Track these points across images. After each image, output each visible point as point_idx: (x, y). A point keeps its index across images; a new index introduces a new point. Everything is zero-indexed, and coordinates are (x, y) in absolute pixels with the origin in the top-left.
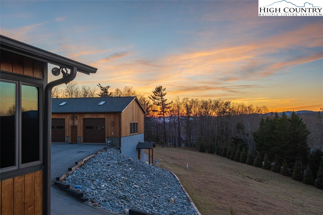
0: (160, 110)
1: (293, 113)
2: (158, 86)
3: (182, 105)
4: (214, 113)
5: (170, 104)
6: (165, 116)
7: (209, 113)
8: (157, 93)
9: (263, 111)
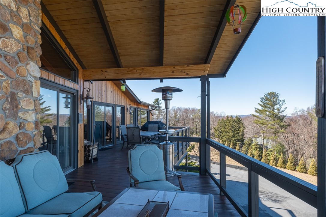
0: (157, 114)
1: (237, 116)
2: (156, 98)
3: (172, 111)
4: (191, 116)
5: (164, 110)
6: (161, 117)
7: (189, 115)
8: (156, 103)
9: (222, 115)
